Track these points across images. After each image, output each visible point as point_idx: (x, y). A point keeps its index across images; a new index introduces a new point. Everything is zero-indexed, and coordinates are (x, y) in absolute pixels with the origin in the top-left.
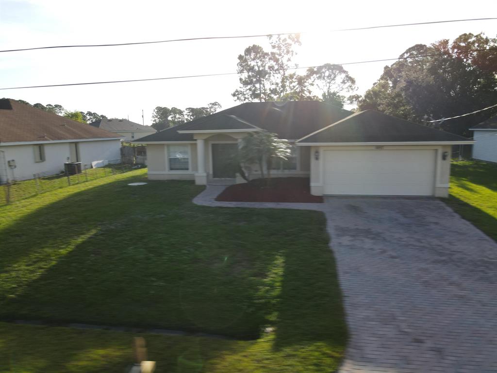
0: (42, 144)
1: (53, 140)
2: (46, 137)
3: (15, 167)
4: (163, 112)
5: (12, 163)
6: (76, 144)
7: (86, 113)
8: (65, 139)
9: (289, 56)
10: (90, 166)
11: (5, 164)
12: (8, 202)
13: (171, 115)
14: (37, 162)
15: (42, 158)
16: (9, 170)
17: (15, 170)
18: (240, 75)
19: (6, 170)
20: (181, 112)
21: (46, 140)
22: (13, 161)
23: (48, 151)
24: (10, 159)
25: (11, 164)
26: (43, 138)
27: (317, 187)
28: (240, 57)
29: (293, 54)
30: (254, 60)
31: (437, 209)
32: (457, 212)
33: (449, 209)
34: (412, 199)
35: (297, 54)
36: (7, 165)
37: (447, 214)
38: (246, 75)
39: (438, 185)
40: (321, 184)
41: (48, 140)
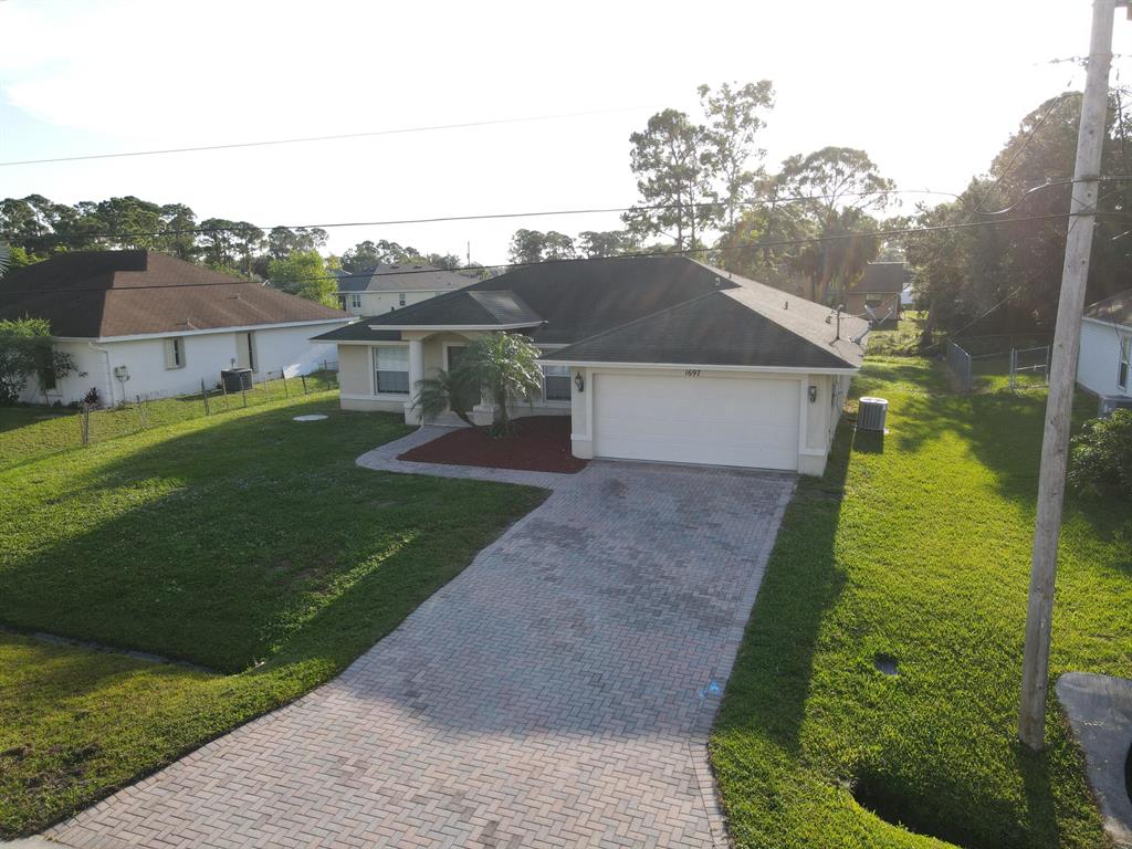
0: (181, 338)
1: (201, 328)
2: (189, 324)
3: (128, 378)
4: (530, 242)
5: (121, 372)
6: (250, 334)
7: (376, 242)
8: (224, 326)
9: (750, 129)
10: (280, 376)
11: (109, 373)
12: (85, 443)
13: (545, 247)
14: (169, 369)
15: (179, 360)
16: (115, 383)
17: (127, 384)
18: (637, 174)
19: (110, 384)
20: (567, 242)
21: (188, 329)
22: (124, 368)
23: (191, 350)
24: (119, 365)
25: (120, 374)
26: (183, 326)
27: (581, 442)
28: (636, 138)
29: (756, 125)
30: (669, 141)
31: (761, 498)
32: (790, 506)
33: (785, 500)
34: (747, 476)
35: (765, 126)
36: (112, 374)
37: (764, 510)
38: (652, 174)
39: (803, 450)
40: (589, 437)
41: (192, 329)
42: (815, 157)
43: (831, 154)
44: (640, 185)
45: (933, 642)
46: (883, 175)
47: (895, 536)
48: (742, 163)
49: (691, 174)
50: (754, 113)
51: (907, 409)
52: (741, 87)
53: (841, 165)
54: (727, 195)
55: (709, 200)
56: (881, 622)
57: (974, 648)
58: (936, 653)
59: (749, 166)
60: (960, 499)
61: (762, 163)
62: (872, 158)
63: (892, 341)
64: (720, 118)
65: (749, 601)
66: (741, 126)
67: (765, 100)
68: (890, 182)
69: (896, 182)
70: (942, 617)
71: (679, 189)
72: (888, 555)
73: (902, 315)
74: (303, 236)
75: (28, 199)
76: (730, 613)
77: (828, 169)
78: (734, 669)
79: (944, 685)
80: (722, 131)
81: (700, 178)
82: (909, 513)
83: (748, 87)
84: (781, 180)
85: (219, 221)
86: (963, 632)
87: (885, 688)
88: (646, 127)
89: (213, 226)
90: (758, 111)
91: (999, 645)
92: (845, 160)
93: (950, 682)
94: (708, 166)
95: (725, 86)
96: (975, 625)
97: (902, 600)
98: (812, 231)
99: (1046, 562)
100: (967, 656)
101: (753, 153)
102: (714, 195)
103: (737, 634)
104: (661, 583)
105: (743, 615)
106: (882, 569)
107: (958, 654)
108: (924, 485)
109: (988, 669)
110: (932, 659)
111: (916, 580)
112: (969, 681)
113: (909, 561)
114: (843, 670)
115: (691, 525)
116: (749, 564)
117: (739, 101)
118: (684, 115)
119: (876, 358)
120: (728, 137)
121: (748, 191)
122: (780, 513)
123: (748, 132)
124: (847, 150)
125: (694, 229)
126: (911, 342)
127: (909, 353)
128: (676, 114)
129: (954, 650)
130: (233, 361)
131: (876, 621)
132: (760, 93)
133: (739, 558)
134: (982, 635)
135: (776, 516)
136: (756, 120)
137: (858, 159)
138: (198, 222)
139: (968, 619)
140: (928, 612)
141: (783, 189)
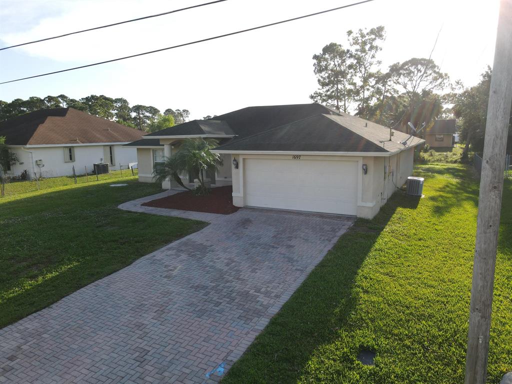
0: (73, 147)
1: (83, 143)
2: (78, 140)
3: (43, 166)
5: (39, 162)
6: (111, 147)
10: (127, 167)
14: (66, 162)
15: (71, 158)
16: (36, 168)
17: (43, 168)
18: (317, 75)
19: (33, 168)
21: (77, 143)
22: (41, 160)
23: (77, 153)
24: (38, 159)
25: (38, 164)
26: (75, 141)
27: (237, 198)
28: (315, 57)
29: (377, 50)
30: (332, 59)
31: (328, 231)
32: (343, 237)
33: (342, 232)
34: (326, 218)
35: (381, 50)
36: (34, 164)
37: (326, 238)
38: (324, 74)
39: (360, 203)
40: (241, 194)
41: (79, 143)
42: (406, 63)
43: (414, 62)
44: (319, 81)
45: (409, 337)
46: (442, 71)
47: (405, 257)
48: (369, 68)
49: (343, 74)
50: (375, 44)
51: (444, 188)
52: (368, 30)
53: (419, 67)
54: (362, 84)
55: (352, 87)
56: (373, 320)
57: (440, 345)
58: (408, 347)
59: (373, 70)
60: (457, 236)
61: (379, 68)
62: (436, 63)
63: (447, 156)
64: (358, 47)
65: (285, 298)
66: (369, 50)
67: (381, 36)
68: (446, 75)
69: (449, 75)
70: (421, 317)
71: (339, 82)
72: (394, 270)
73: (455, 146)
74: (178, 113)
75: (59, 96)
76: (266, 307)
77: (412, 69)
78: (244, 354)
79: (408, 376)
80: (359, 53)
81: (349, 77)
82: (420, 243)
83: (372, 30)
84: (388, 76)
85: (140, 106)
86: (435, 331)
87: (358, 377)
88: (322, 52)
89: (138, 108)
90: (378, 42)
91: (461, 344)
92: (422, 65)
93: (413, 374)
94: (352, 70)
95: (360, 30)
96: (445, 326)
97: (394, 303)
98: (405, 101)
99: (483, 287)
100: (434, 352)
101: (375, 63)
102: (354, 84)
103: (263, 322)
104: (234, 283)
105: (274, 310)
106: (387, 279)
107: (426, 349)
108: (436, 227)
109: (448, 365)
110: (404, 352)
111: (410, 288)
112: (429, 375)
113: (409, 275)
114: (329, 359)
115: (276, 246)
116: (298, 272)
117: (367, 37)
118: (340, 45)
119: (436, 163)
120: (362, 56)
121: (372, 81)
122: (335, 240)
123: (372, 53)
124: (422, 59)
125: (345, 102)
126: (458, 157)
127: (455, 162)
128: (335, 45)
129: (423, 346)
130: (101, 160)
131: (370, 319)
132: (378, 32)
133: (294, 268)
134: (449, 335)
135: (332, 242)
136: (377, 47)
137: (428, 64)
138: (131, 106)
139: (440, 321)
140: (411, 314)
141: (390, 81)
